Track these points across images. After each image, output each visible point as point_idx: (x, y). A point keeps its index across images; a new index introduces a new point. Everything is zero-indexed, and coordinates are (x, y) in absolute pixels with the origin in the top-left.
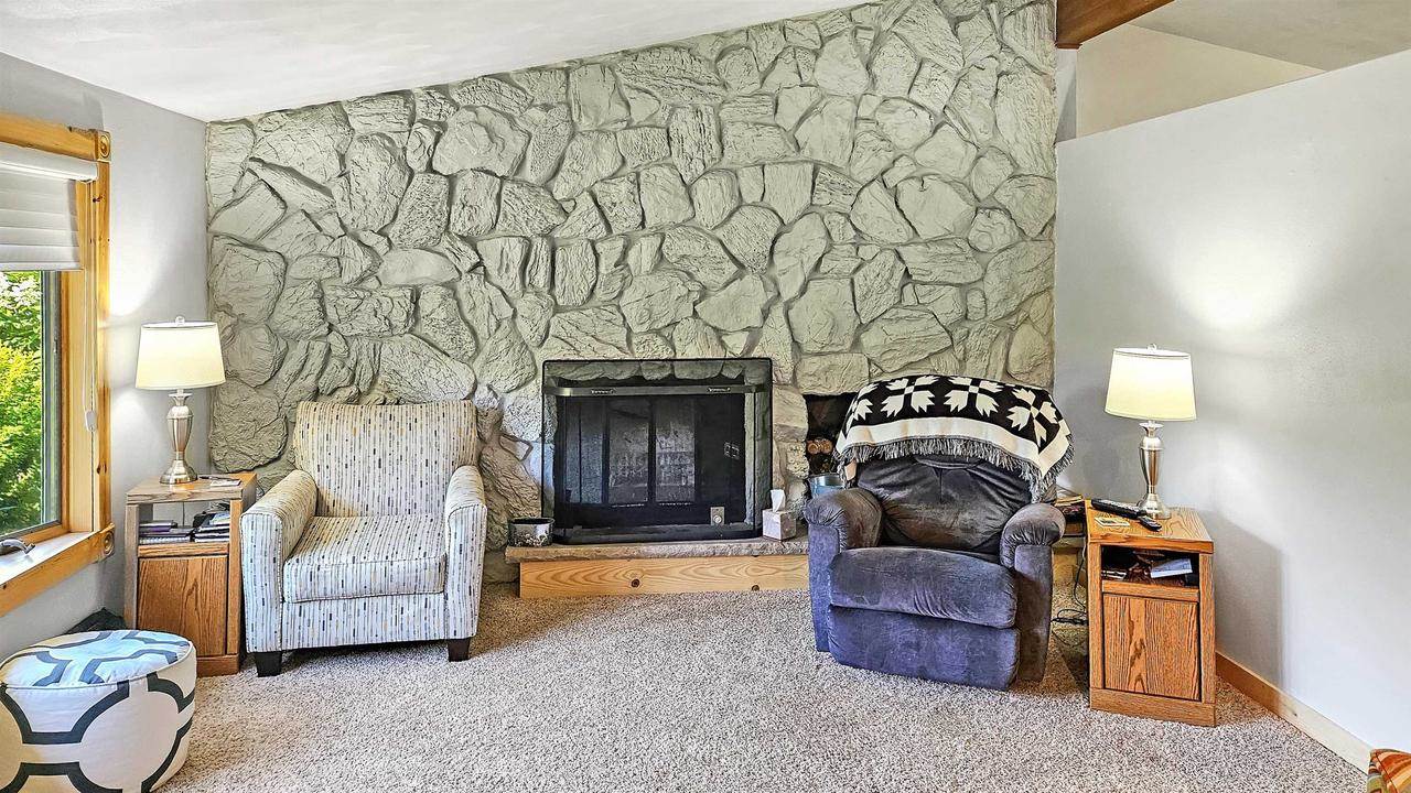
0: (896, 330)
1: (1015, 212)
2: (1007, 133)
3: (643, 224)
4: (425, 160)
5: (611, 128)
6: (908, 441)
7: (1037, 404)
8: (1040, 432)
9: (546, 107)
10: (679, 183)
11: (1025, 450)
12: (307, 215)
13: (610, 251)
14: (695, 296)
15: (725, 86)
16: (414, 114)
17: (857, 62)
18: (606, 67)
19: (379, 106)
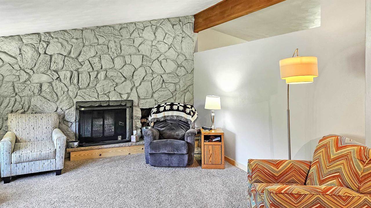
0: (161, 93)
1: (186, 67)
2: (184, 50)
3: (102, 68)
4: (44, 51)
5: (94, 45)
6: (165, 117)
7: (191, 108)
8: (192, 114)
9: (77, 39)
10: (111, 58)
11: (189, 117)
12: (10, 64)
13: (93, 75)
14: (115, 85)
15: (122, 36)
16: (41, 39)
17: (152, 33)
18: (92, 30)
19: (31, 37)
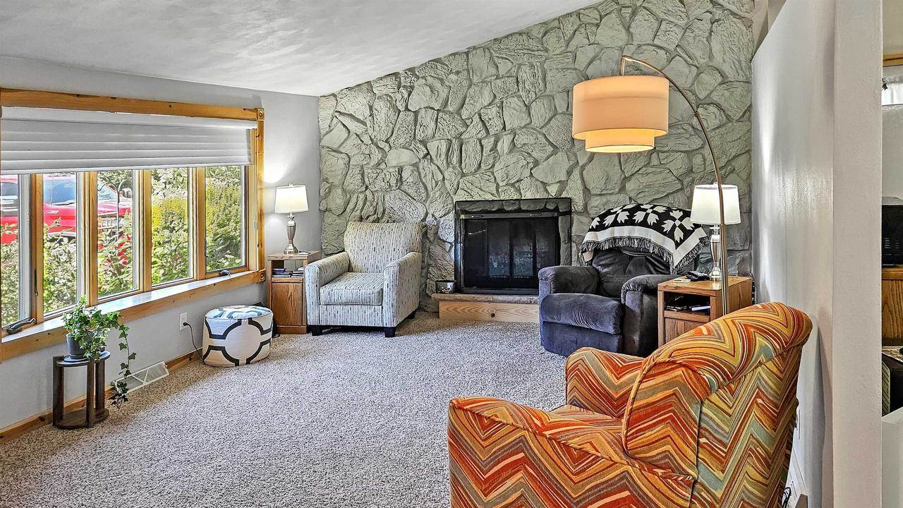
0: (651, 178)
1: (725, 105)
2: (718, 58)
3: (504, 128)
4: (404, 105)
5: (488, 80)
6: (615, 239)
7: (681, 219)
8: (678, 234)
9: (458, 73)
10: (522, 105)
12: (357, 135)
13: (488, 144)
14: (531, 165)
15: (546, 50)
16: (400, 83)
18: (486, 48)
19: (385, 82)
